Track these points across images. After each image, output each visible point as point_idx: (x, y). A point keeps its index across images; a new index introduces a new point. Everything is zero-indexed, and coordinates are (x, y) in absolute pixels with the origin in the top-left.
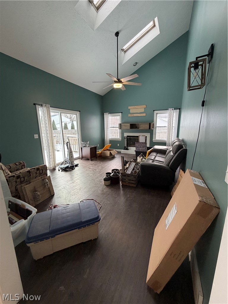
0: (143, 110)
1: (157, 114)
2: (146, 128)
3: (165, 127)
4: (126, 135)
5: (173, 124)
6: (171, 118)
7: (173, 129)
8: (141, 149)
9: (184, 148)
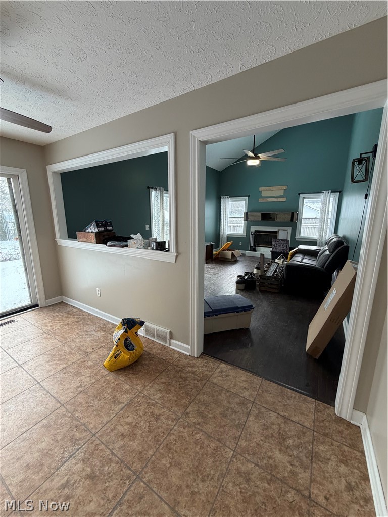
0: (281, 193)
1: (304, 198)
2: (286, 220)
3: (316, 218)
4: (253, 229)
5: (328, 213)
6: (326, 205)
7: (329, 221)
8: (279, 249)
9: (345, 244)
